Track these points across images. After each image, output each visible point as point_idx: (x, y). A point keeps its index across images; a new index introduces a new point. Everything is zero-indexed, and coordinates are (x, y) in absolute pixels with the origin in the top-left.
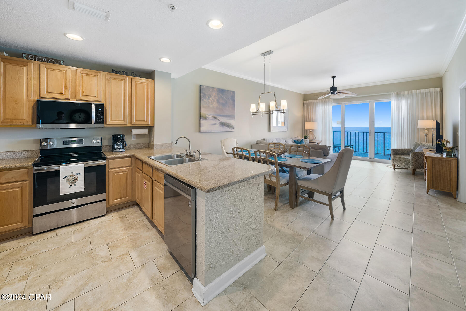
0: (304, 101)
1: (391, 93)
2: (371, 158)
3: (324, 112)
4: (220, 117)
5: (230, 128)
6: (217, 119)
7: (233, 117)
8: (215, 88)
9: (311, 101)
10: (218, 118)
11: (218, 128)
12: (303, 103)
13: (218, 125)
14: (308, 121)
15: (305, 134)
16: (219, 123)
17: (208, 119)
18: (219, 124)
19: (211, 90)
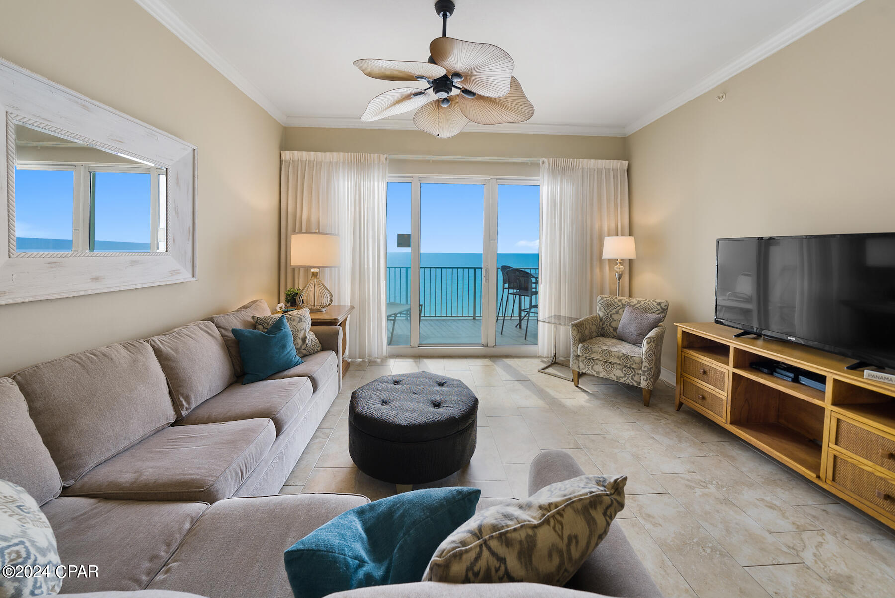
0: (283, 153)
1: (542, 160)
2: (487, 346)
3: (360, 201)
9: (313, 155)
12: (281, 160)
14: (300, 232)
15: (289, 286)
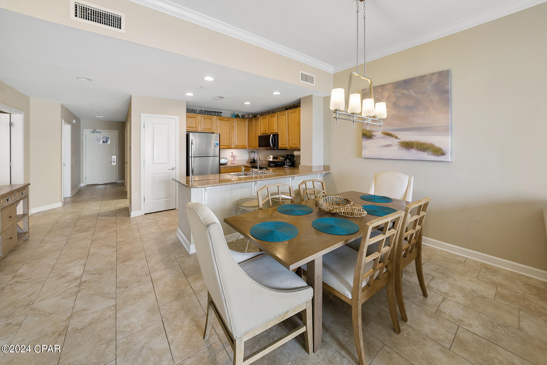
4: (401, 133)
5: (429, 154)
6: (393, 136)
7: (446, 130)
8: (388, 84)
10: (396, 135)
11: (396, 152)
13: (396, 147)
16: (398, 143)
17: (374, 137)
18: (398, 146)
19: (380, 89)
